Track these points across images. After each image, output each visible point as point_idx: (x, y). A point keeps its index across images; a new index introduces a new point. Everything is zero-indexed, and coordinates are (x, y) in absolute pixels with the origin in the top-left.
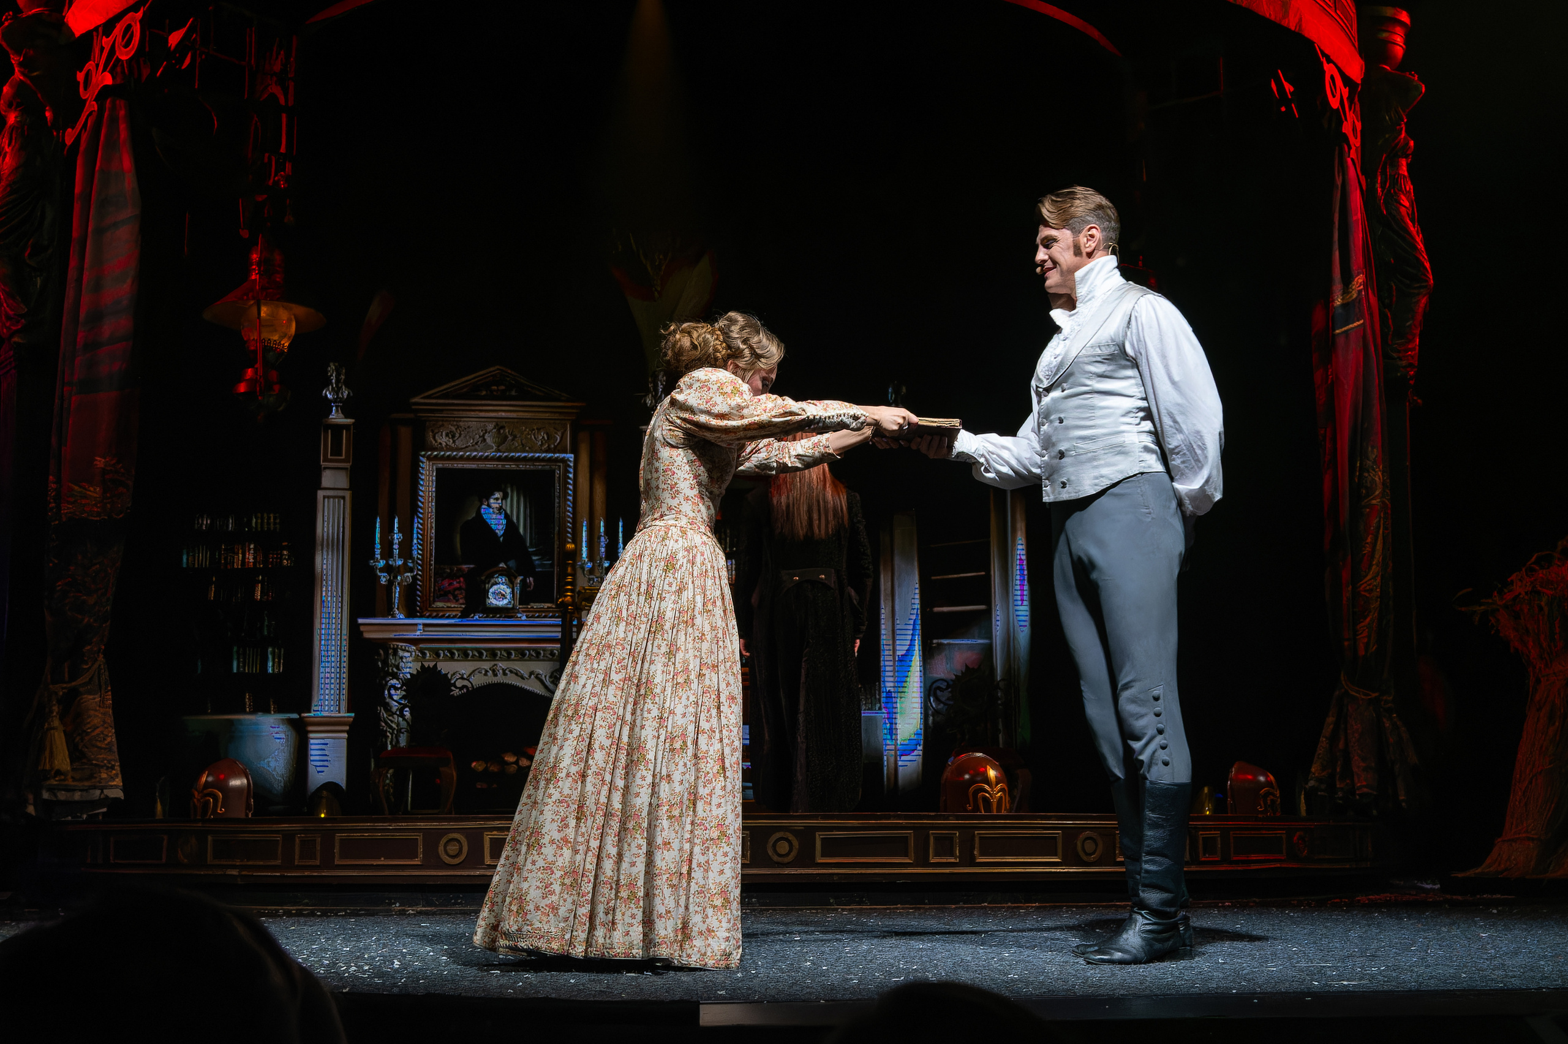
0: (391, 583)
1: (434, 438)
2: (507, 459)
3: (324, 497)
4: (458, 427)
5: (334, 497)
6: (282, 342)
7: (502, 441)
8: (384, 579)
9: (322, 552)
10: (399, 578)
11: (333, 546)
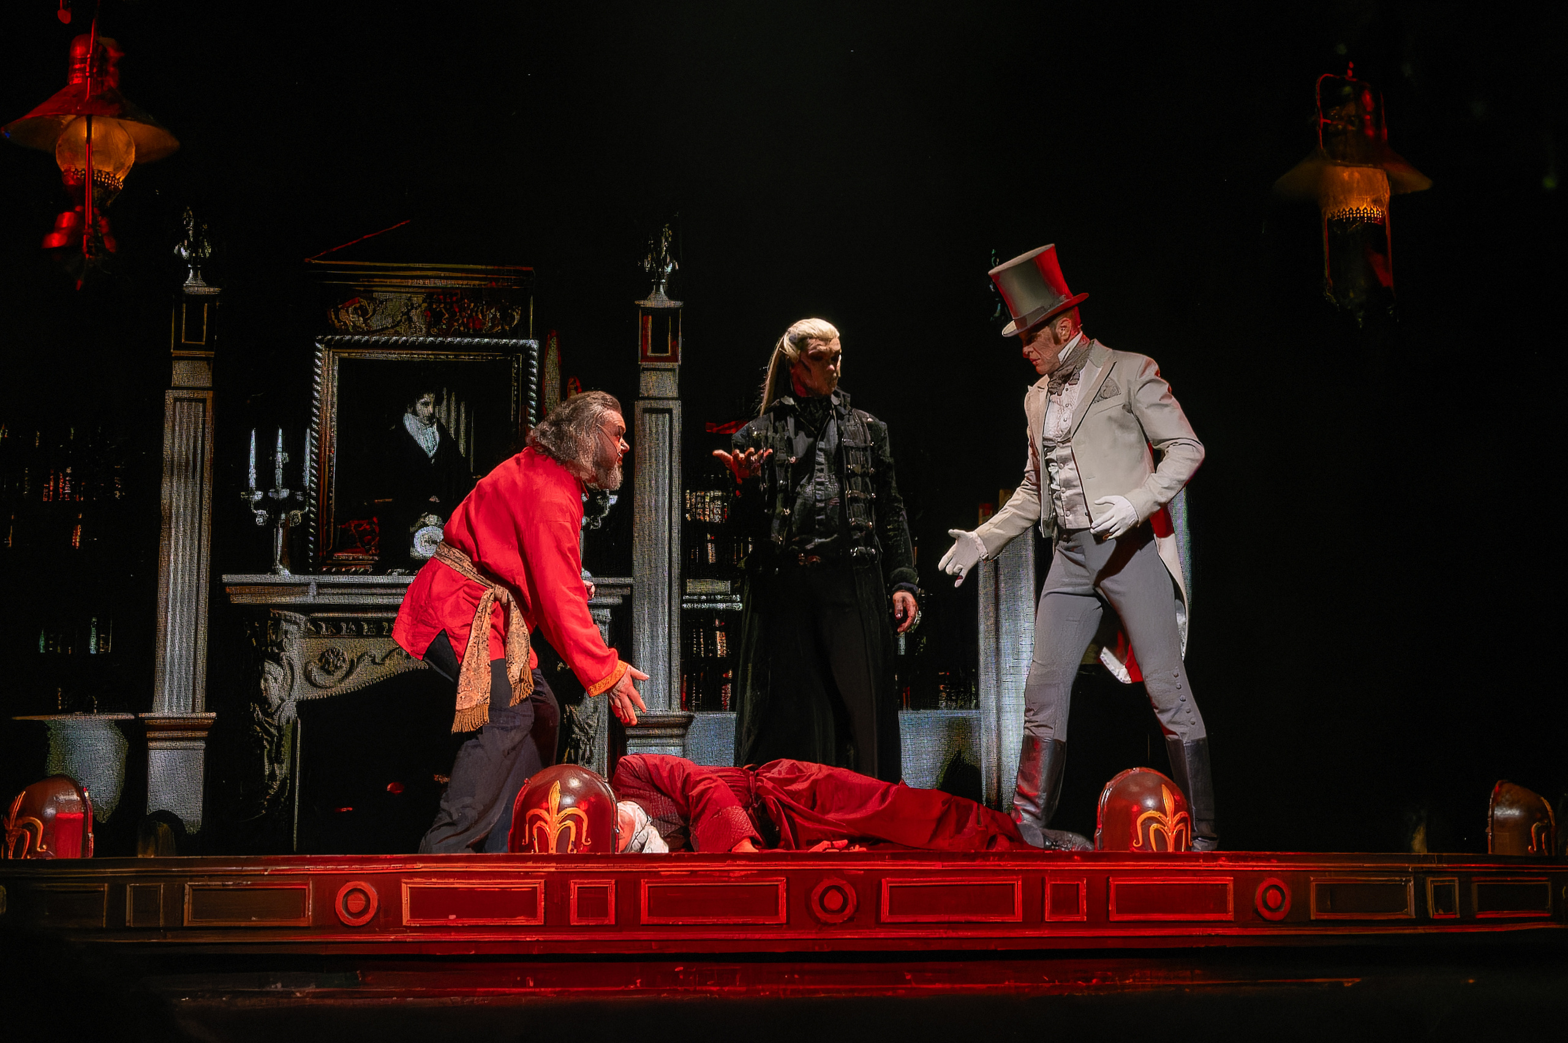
0: (272, 523)
1: (337, 317)
2: (442, 346)
3: (176, 400)
4: (373, 300)
5: (190, 400)
6: (117, 177)
7: (433, 320)
8: (261, 517)
9: (171, 482)
10: (283, 516)
11: (187, 470)
